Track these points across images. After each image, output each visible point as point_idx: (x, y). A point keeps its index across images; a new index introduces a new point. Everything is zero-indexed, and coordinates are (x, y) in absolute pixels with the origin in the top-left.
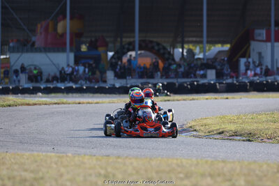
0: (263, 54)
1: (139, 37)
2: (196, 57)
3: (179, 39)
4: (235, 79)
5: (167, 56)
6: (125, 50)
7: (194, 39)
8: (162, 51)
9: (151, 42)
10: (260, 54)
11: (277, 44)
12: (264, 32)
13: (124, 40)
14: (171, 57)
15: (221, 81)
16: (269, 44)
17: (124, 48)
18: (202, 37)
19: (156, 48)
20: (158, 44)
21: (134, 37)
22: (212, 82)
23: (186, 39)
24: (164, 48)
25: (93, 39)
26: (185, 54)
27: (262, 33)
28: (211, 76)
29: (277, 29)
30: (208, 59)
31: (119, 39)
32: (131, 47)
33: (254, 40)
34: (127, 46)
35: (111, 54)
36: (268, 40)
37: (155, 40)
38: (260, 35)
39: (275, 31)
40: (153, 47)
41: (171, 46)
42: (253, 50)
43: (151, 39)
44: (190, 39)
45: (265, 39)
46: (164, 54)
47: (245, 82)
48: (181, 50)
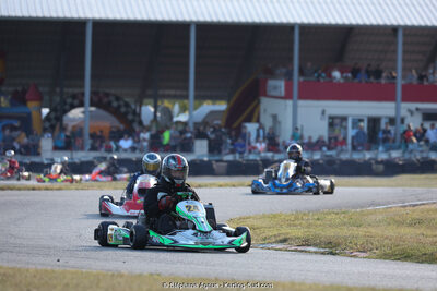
0: (280, 118)
1: (92, 86)
2: (175, 119)
3: (149, 92)
4: (237, 156)
5: (130, 117)
6: (67, 107)
7: (172, 92)
8: (123, 110)
9: (107, 95)
10: (275, 117)
11: (301, 103)
12: (281, 84)
13: (66, 90)
14: (137, 119)
15: (217, 158)
16: (290, 103)
17: (65, 103)
18: (187, 89)
19: (115, 104)
20: (118, 99)
21: (83, 86)
22: (206, 159)
23: (161, 92)
24: (127, 105)
25: (20, 89)
26: (159, 114)
27: (279, 85)
28: (201, 149)
29: (302, 79)
30: (196, 124)
31: (58, 90)
32: (76, 102)
33: (266, 95)
34: (69, 101)
35: (45, 111)
36: (288, 96)
37: (113, 91)
38: (275, 88)
39: (300, 83)
40: (110, 103)
41: (136, 102)
42: (265, 110)
43: (107, 91)
44: (167, 92)
45: (283, 94)
46: (126, 114)
47: (255, 161)
48: (152, 110)
